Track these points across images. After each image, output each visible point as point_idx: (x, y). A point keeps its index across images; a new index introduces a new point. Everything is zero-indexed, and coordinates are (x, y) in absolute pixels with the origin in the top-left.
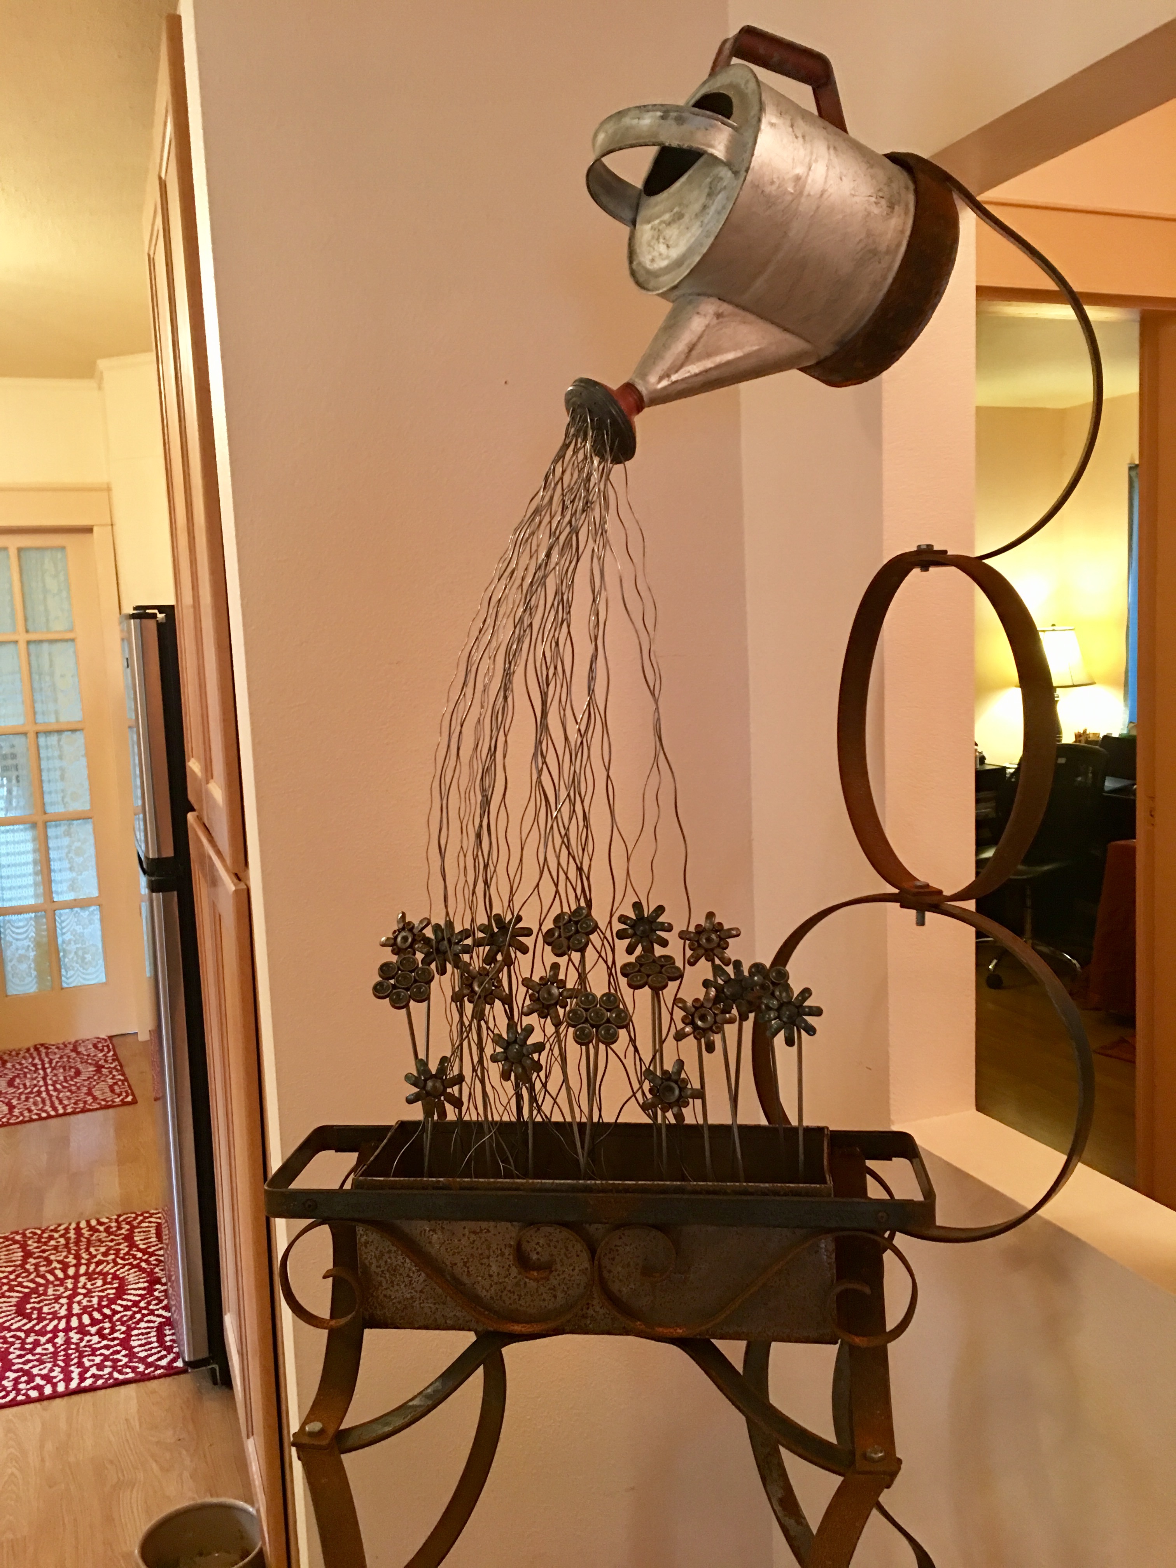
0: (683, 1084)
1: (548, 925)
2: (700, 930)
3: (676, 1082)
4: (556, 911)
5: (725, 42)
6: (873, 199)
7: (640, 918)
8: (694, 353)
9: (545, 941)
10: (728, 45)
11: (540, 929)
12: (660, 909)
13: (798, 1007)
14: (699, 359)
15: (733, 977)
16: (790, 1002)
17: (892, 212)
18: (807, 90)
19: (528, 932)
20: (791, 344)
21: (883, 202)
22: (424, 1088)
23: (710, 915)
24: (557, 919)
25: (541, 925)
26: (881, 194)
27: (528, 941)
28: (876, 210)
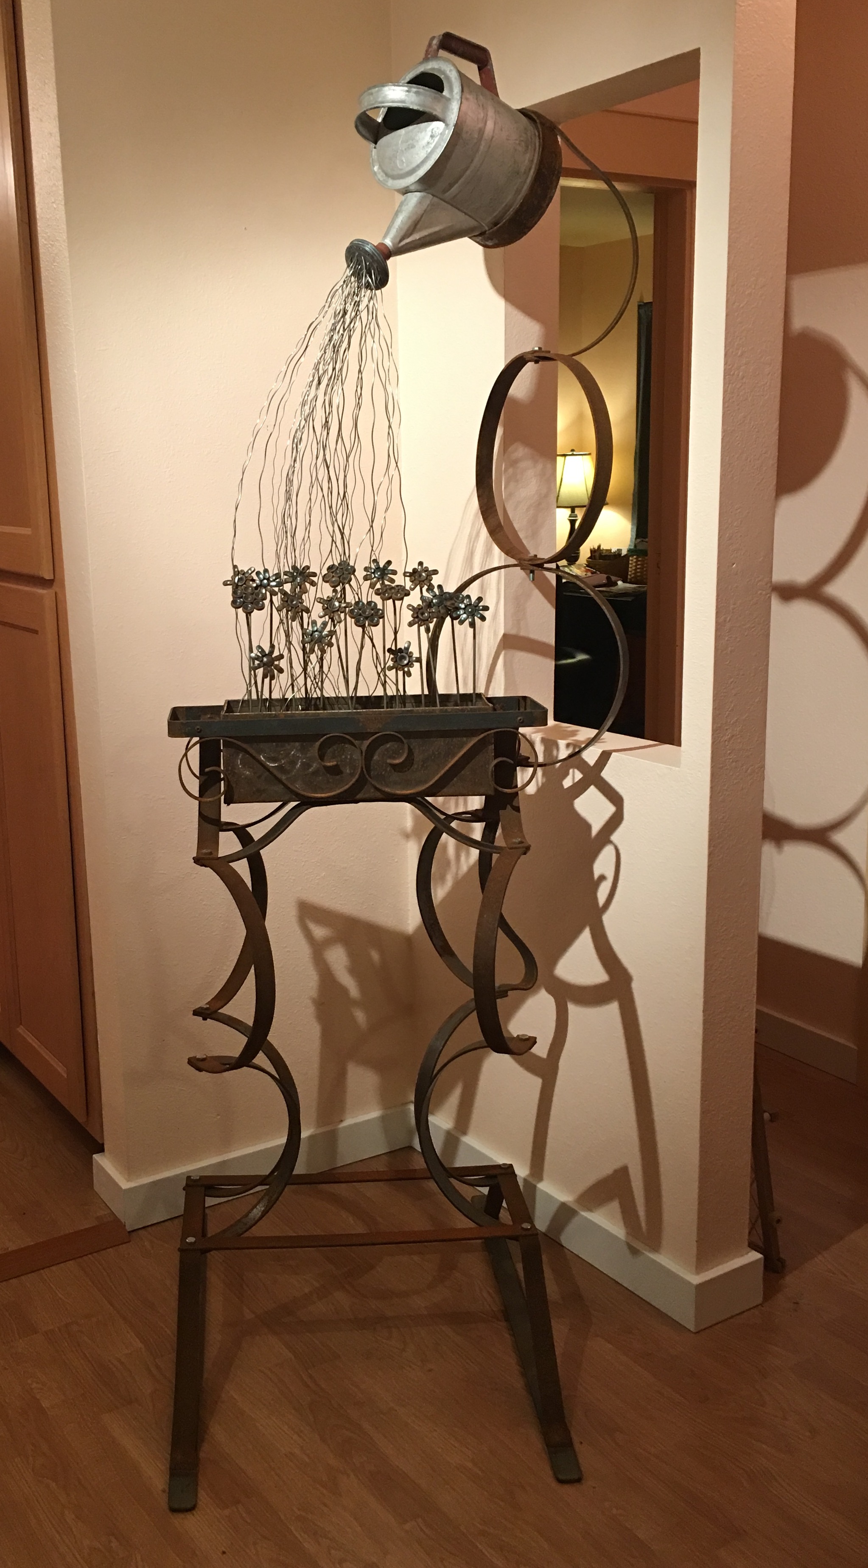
0: (410, 655)
1: (325, 572)
2: (415, 570)
3: (407, 653)
4: (329, 563)
5: (433, 38)
6: (517, 142)
7: (378, 568)
8: (418, 227)
9: (323, 580)
10: (435, 42)
11: (321, 572)
12: (389, 563)
13: (476, 607)
14: (420, 230)
15: (438, 594)
16: (471, 604)
17: (527, 149)
18: (474, 67)
19: (314, 575)
20: (467, 222)
21: (523, 144)
22: (262, 661)
23: (421, 564)
24: (329, 568)
25: (321, 570)
26: (522, 139)
27: (315, 579)
28: (519, 148)
